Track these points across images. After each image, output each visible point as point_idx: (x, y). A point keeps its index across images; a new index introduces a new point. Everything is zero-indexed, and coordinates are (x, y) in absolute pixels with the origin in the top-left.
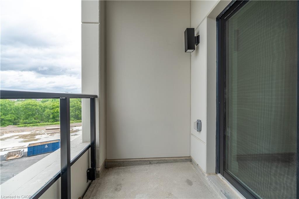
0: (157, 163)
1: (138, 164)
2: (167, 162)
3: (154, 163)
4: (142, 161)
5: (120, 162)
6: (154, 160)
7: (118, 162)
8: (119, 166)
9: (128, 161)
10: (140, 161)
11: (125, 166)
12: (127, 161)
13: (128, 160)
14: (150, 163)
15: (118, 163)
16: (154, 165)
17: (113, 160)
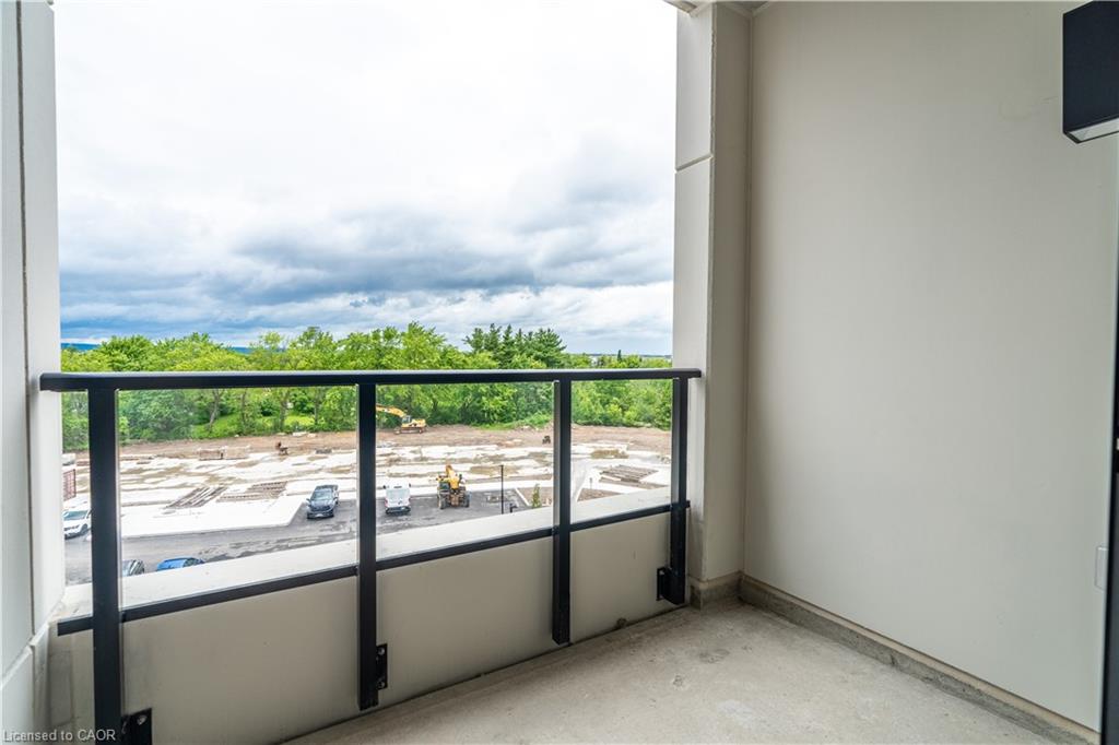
0: (926, 679)
1: (844, 639)
2: (981, 704)
3: (914, 674)
4: (858, 635)
5: (785, 601)
6: (913, 660)
7: (777, 599)
8: (779, 615)
9: (809, 612)
10: (851, 631)
11: (796, 624)
12: (803, 609)
13: (809, 608)
14: (893, 663)
15: (776, 601)
16: (908, 677)
17: (773, 588)
